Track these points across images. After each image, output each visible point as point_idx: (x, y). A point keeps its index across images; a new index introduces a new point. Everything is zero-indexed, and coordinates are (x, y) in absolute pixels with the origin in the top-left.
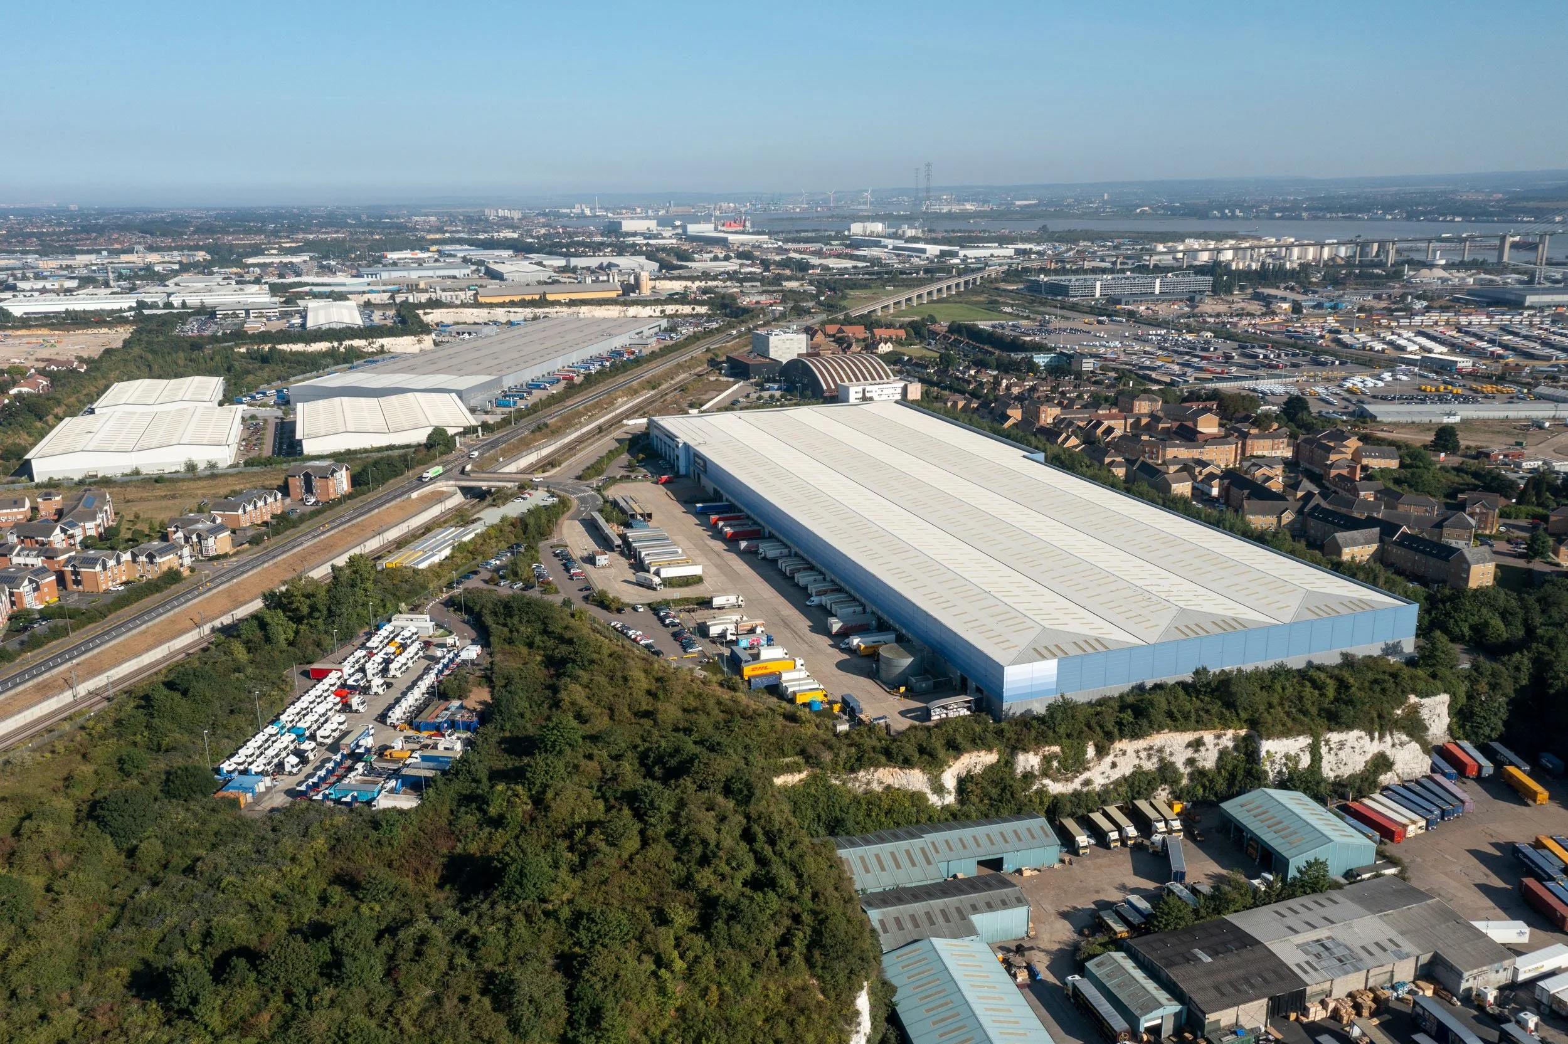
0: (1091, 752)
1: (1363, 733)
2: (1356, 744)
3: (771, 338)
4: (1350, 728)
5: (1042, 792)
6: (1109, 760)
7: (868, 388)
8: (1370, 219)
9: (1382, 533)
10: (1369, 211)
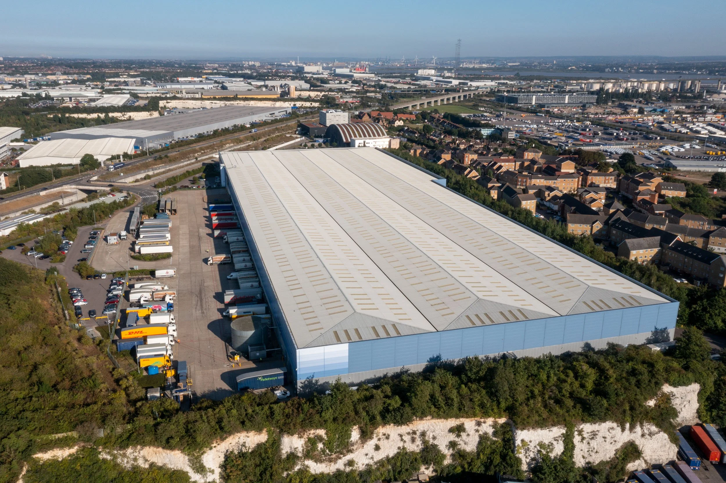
0: (355, 435)
1: (615, 425)
2: (607, 434)
3: (327, 114)
4: (603, 420)
5: (304, 471)
6: (371, 443)
7: (367, 141)
8: (689, 74)
9: (662, 241)
10: (689, 70)
